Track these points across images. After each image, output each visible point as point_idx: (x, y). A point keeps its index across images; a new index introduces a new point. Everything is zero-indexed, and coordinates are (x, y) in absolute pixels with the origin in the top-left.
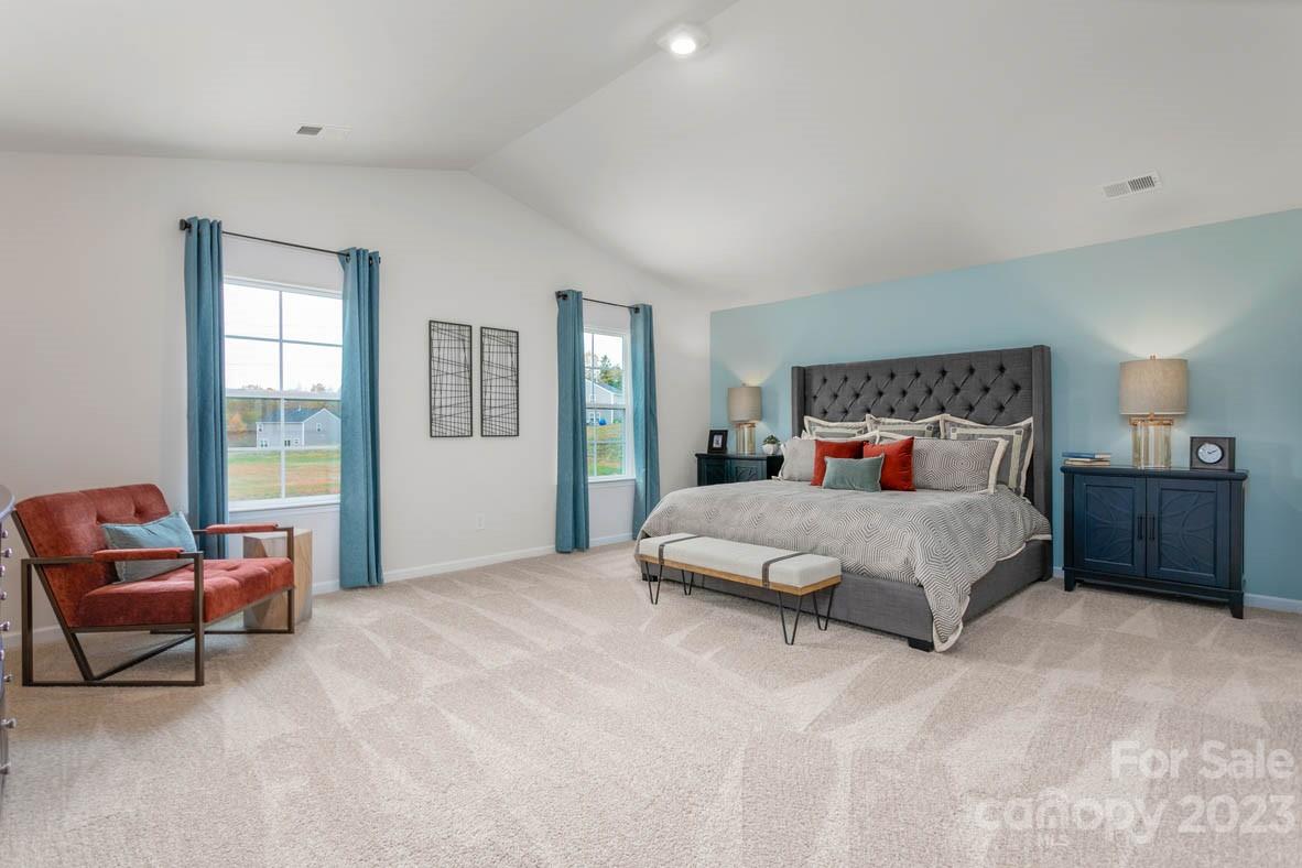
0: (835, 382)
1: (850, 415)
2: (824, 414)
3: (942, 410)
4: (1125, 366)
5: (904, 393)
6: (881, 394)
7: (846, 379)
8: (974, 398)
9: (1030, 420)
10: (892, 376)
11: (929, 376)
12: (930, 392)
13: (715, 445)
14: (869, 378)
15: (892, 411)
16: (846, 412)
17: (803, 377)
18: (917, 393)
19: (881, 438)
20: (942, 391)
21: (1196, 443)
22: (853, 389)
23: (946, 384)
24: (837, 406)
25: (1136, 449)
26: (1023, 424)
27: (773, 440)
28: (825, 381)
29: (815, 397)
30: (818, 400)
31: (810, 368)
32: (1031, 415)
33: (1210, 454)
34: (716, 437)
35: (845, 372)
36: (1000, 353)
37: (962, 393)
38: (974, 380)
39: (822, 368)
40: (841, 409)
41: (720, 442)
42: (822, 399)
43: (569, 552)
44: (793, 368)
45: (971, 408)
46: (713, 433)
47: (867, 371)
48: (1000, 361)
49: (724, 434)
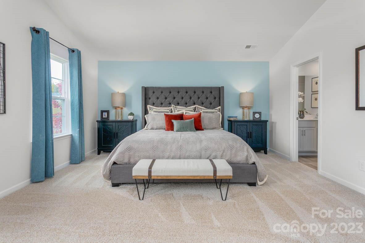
0: (158, 94)
1: (163, 105)
2: (153, 104)
3: (194, 104)
4: (241, 94)
5: (182, 98)
6: (174, 98)
7: (162, 92)
8: (204, 100)
9: (220, 107)
10: (178, 92)
11: (191, 93)
12: (191, 98)
13: (104, 117)
14: (170, 92)
15: (178, 104)
16: (162, 104)
17: (146, 91)
18: (186, 98)
19: (186, 113)
20: (194, 98)
21: (254, 113)
22: (165, 96)
23: (196, 96)
24: (159, 101)
25: (243, 115)
26: (217, 108)
27: (131, 114)
28: (154, 92)
29: (150, 98)
30: (151, 99)
31: (148, 88)
32: (220, 106)
33: (257, 116)
34: (104, 113)
35: (162, 90)
36: (211, 88)
37: (200, 99)
38: (204, 95)
39: (153, 88)
40: (160, 103)
41: (106, 115)
42: (153, 99)
43: (42, 181)
44: (142, 87)
45: (203, 104)
46: (102, 112)
47: (170, 90)
48: (211, 90)
49: (108, 112)
